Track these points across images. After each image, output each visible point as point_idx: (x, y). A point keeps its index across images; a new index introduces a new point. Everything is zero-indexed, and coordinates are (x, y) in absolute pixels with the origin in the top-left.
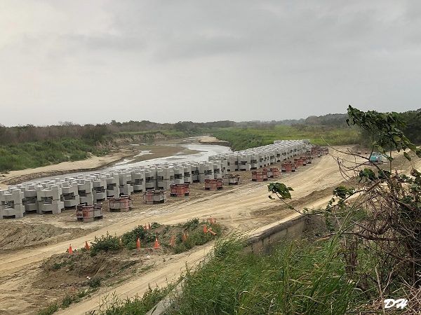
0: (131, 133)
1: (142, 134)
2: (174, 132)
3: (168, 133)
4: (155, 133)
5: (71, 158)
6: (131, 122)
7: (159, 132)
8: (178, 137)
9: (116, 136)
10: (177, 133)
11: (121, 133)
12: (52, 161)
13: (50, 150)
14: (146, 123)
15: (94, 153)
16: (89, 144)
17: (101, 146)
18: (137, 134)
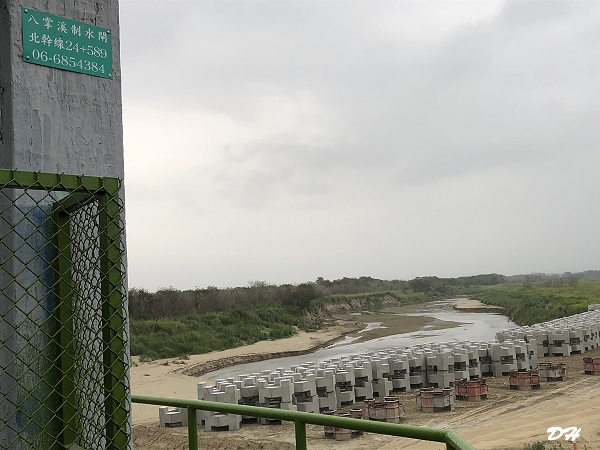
0: (347, 296)
1: (363, 297)
2: (411, 293)
3: (402, 295)
4: (382, 295)
5: (271, 335)
6: (346, 280)
7: (389, 294)
8: (418, 301)
9: (327, 301)
10: (416, 295)
11: (334, 296)
12: (245, 339)
13: (242, 322)
14: (366, 281)
15: (301, 328)
16: (293, 313)
17: (309, 316)
18: (356, 298)
